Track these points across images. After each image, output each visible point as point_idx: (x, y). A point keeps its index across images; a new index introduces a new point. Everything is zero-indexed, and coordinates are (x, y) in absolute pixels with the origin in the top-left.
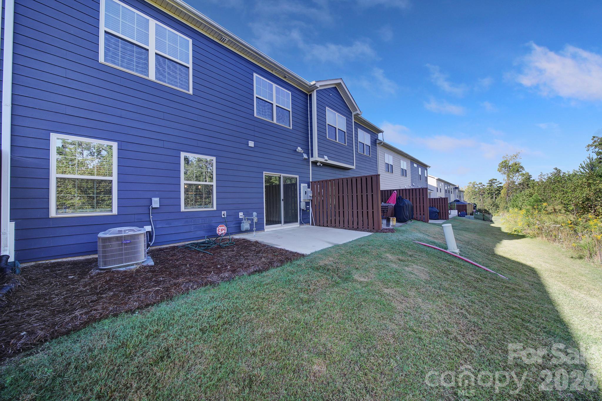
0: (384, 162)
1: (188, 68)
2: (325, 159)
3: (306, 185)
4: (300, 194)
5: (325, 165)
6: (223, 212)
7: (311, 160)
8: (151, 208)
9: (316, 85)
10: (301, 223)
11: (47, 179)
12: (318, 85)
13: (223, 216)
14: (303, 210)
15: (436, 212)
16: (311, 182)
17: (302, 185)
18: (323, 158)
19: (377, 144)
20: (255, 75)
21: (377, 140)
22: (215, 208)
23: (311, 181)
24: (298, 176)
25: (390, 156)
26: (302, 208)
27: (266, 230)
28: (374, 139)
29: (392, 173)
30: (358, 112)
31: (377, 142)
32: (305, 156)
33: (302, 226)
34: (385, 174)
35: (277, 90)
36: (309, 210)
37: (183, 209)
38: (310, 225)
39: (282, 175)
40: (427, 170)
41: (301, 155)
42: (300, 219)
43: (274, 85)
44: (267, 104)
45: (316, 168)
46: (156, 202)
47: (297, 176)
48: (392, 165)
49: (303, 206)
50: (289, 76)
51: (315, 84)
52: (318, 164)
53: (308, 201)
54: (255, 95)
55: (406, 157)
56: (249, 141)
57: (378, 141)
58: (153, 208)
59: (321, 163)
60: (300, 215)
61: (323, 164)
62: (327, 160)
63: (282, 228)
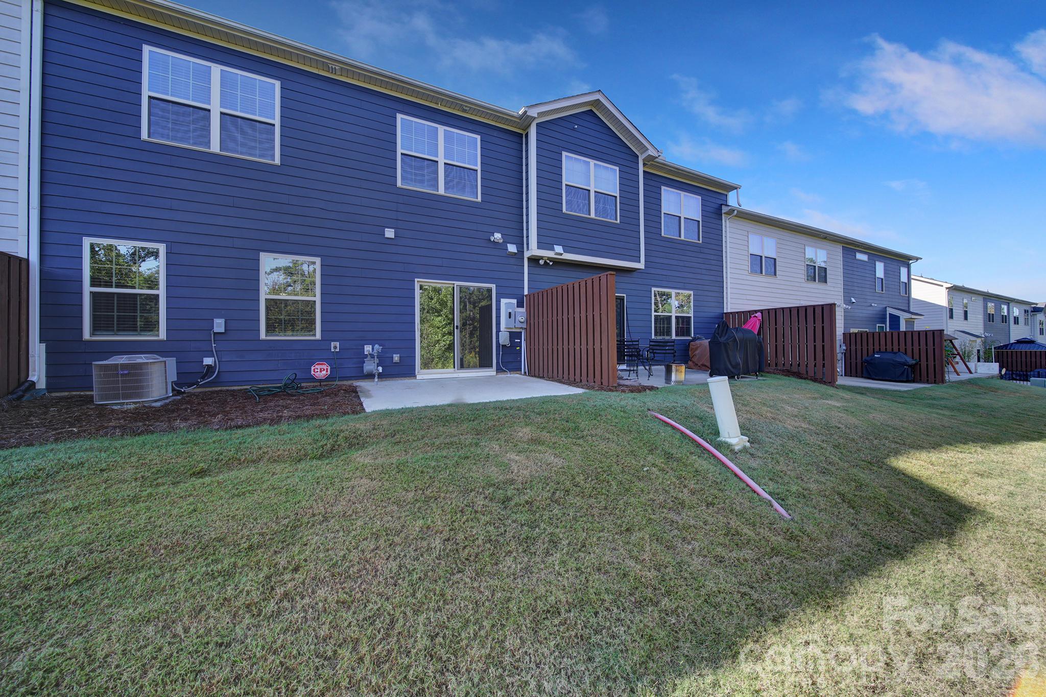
0: (745, 253)
1: (274, 125)
2: (558, 251)
3: (515, 301)
4: (498, 317)
5: (559, 263)
6: (333, 344)
7: (527, 254)
8: (212, 333)
9: (528, 114)
10: (499, 370)
11: (80, 293)
12: (533, 113)
13: (333, 350)
14: (504, 346)
15: (904, 364)
16: (526, 296)
17: (504, 301)
18: (553, 249)
19: (723, 216)
20: (399, 117)
21: (723, 207)
22: (318, 336)
23: (526, 292)
24: (495, 285)
25: (766, 240)
26: (501, 342)
27: (418, 377)
28: (716, 206)
29: (775, 274)
30: (652, 152)
31: (723, 211)
32: (512, 248)
33: (502, 376)
34: (749, 278)
35: (448, 138)
36: (521, 347)
37: (263, 336)
38: (521, 374)
39: (457, 283)
40: (908, 267)
41: (502, 246)
42: (498, 363)
43: (441, 129)
44: (426, 162)
45: (537, 270)
46: (219, 325)
47: (493, 286)
48: (775, 259)
49: (504, 339)
50: (470, 108)
51: (525, 112)
52: (542, 262)
53: (518, 330)
54: (400, 151)
55: (825, 238)
56: (386, 229)
57: (725, 209)
58: (215, 333)
59: (550, 259)
60: (498, 354)
61: (553, 262)
62: (561, 254)
63: (455, 375)
